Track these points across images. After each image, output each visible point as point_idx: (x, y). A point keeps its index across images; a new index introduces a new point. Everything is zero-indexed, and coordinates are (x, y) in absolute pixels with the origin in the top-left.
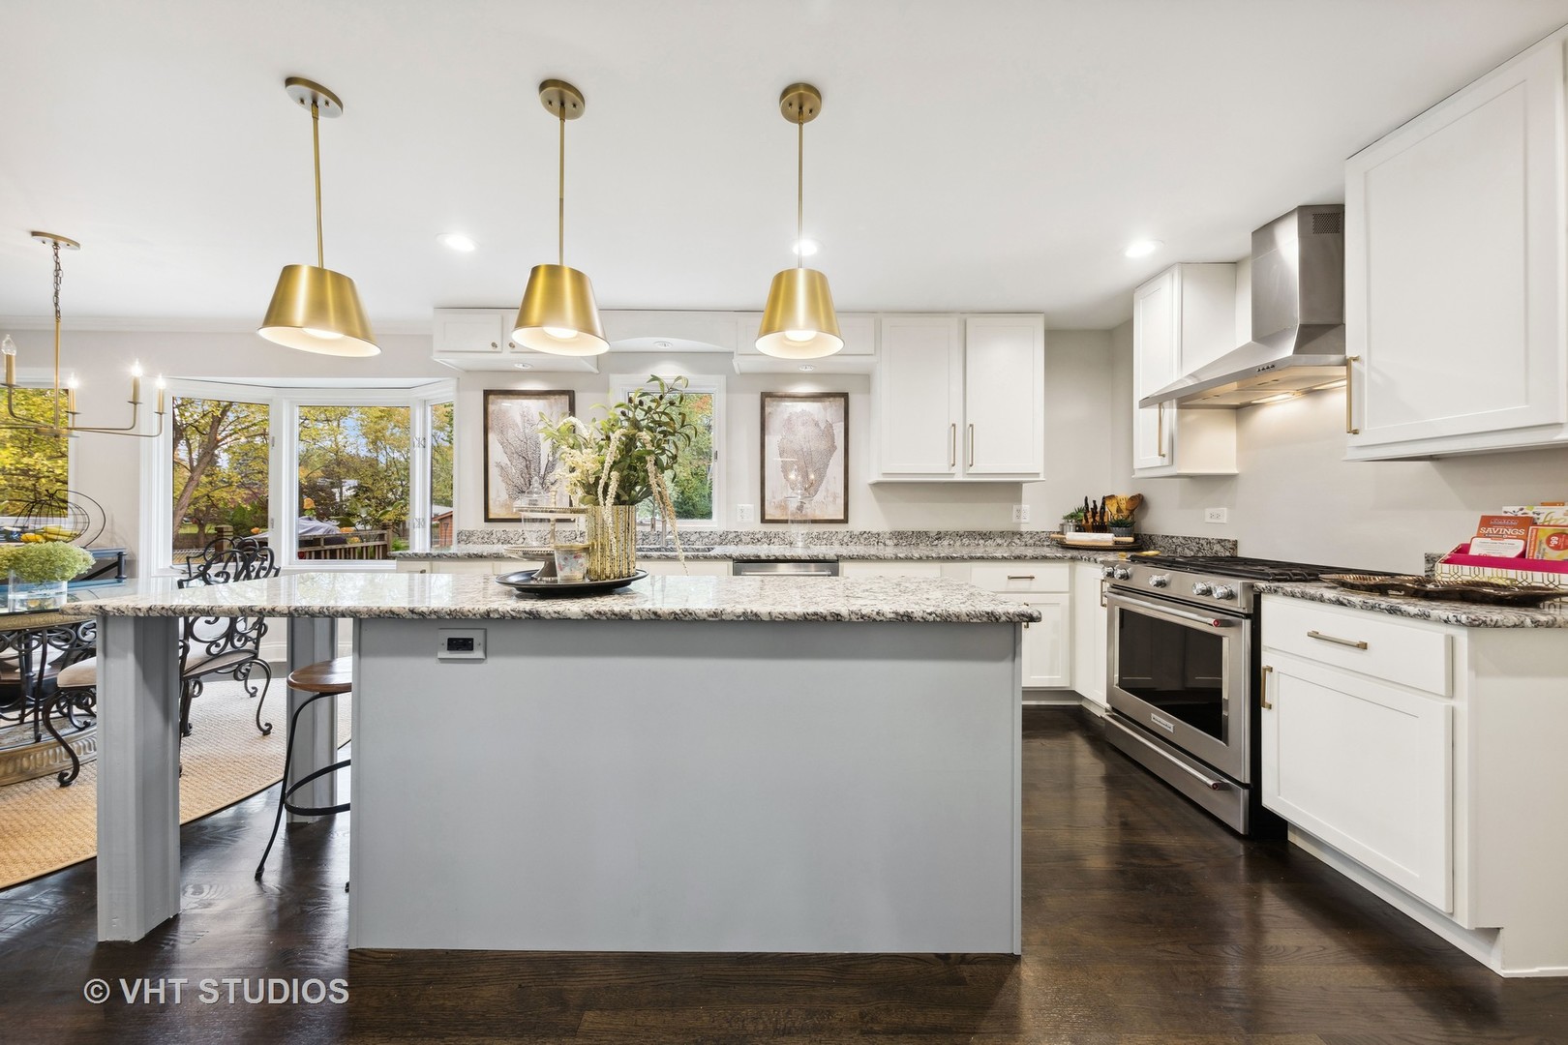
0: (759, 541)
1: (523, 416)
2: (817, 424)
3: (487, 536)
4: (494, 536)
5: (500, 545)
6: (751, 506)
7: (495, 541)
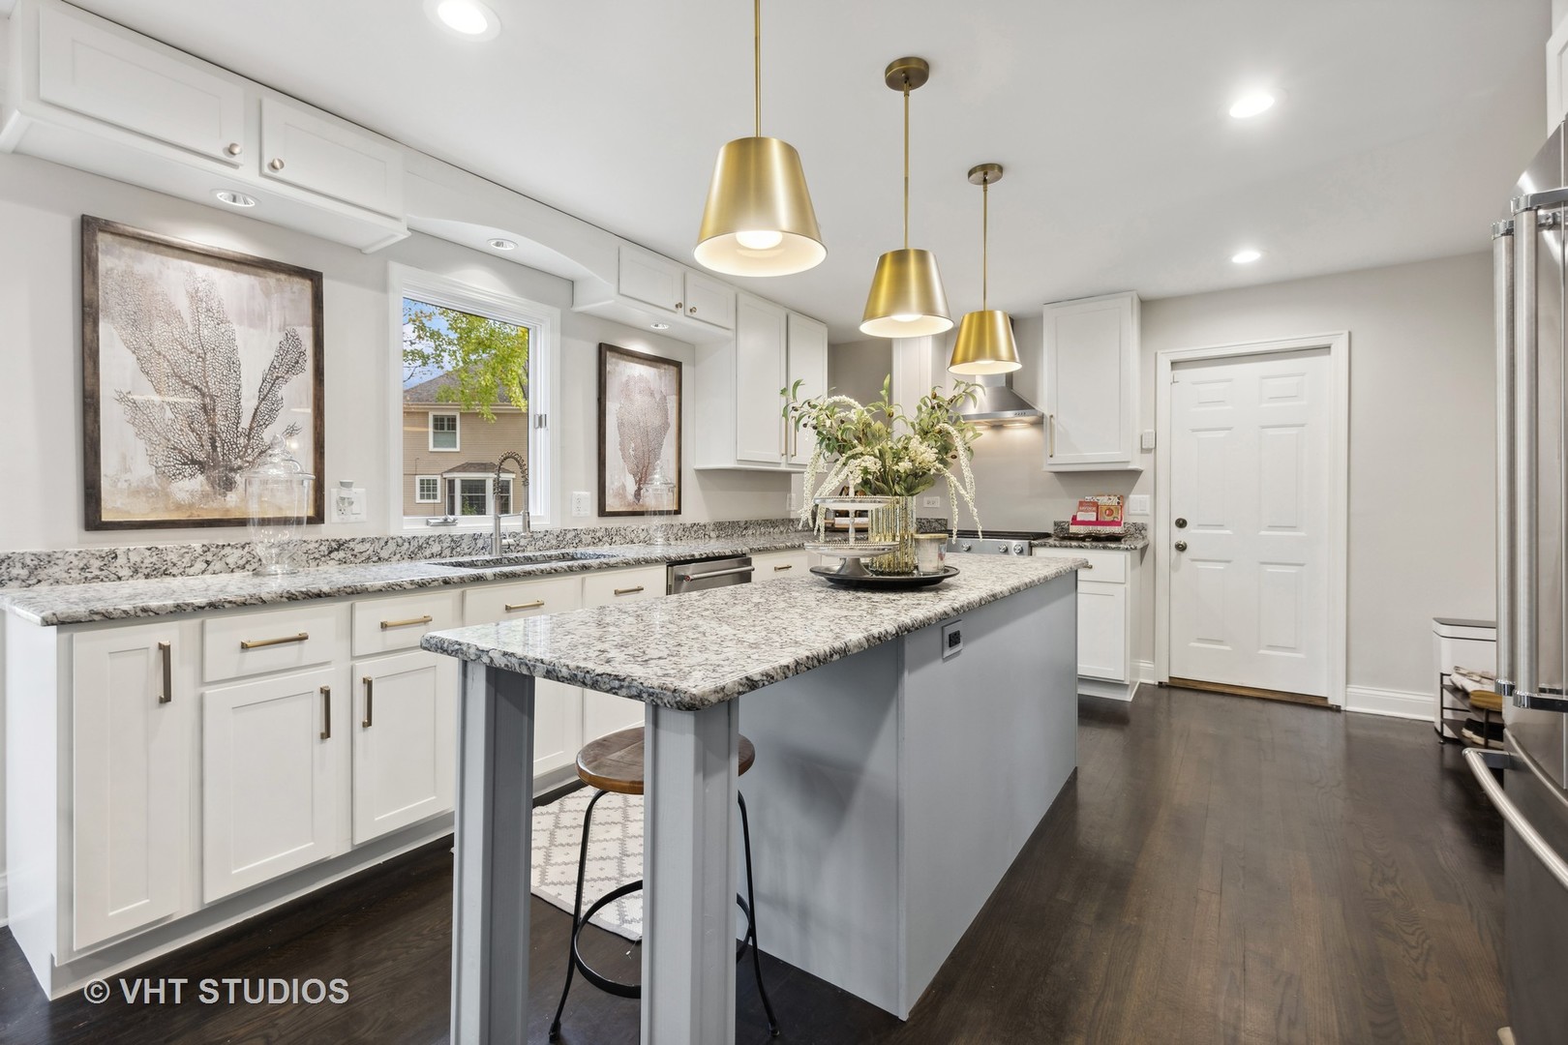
0: (600, 540)
1: (194, 297)
2: (652, 394)
3: (96, 563)
4: (121, 560)
5: (140, 583)
6: (588, 494)
7: (125, 572)
